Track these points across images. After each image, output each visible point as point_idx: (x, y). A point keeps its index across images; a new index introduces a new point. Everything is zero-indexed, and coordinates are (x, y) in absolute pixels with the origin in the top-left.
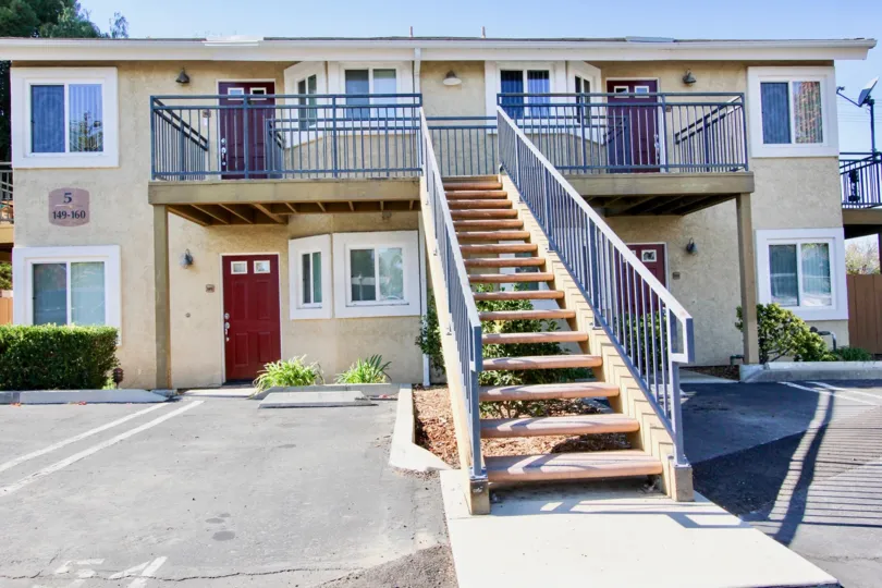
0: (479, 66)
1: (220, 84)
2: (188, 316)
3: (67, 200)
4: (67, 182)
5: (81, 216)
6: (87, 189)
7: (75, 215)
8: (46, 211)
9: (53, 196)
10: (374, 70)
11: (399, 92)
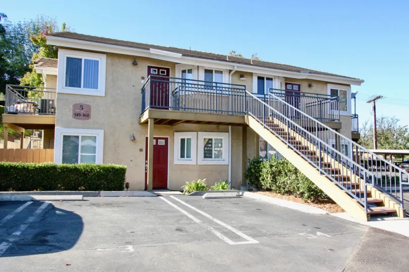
0: (251, 74)
1: (148, 66)
2: (132, 161)
3: (81, 109)
4: (81, 101)
5: (87, 116)
6: (90, 104)
7: (84, 115)
8: (71, 113)
9: (75, 106)
10: (215, 71)
11: (223, 82)
